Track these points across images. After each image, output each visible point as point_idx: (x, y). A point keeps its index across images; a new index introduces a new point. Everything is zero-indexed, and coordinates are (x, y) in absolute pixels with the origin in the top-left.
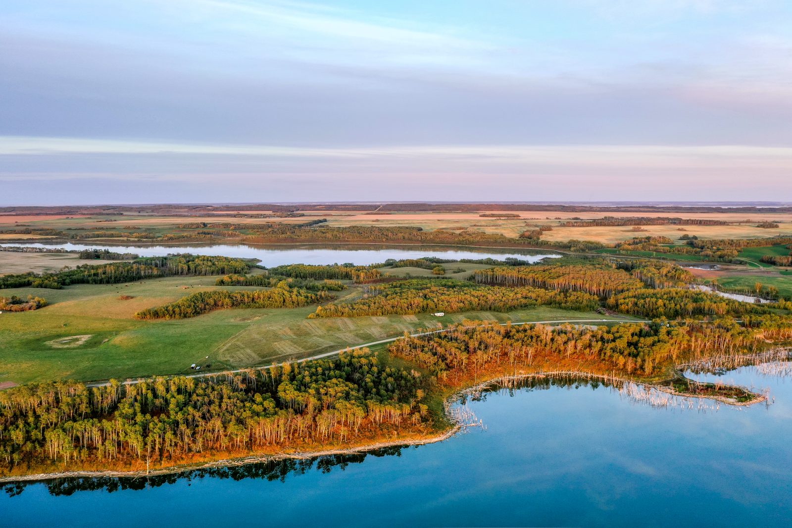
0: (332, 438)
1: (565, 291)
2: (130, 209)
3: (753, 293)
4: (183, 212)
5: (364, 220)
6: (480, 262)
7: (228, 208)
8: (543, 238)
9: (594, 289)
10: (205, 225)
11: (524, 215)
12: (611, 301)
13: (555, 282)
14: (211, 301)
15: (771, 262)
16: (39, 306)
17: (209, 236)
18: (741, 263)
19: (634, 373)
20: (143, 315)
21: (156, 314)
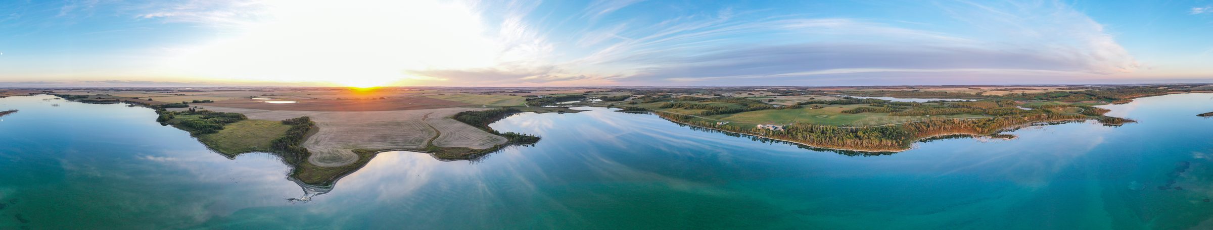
0: (867, 147)
1: (974, 109)
2: (866, 87)
3: (1030, 107)
4: (878, 87)
5: (932, 90)
6: (957, 101)
7: (894, 87)
8: (982, 94)
9: (984, 108)
10: (883, 91)
11: (982, 88)
12: (987, 111)
13: (972, 106)
14: (862, 110)
15: (1042, 99)
16: (820, 108)
17: (882, 94)
18: (1034, 100)
19: (981, 133)
20: (842, 112)
21: (846, 112)
